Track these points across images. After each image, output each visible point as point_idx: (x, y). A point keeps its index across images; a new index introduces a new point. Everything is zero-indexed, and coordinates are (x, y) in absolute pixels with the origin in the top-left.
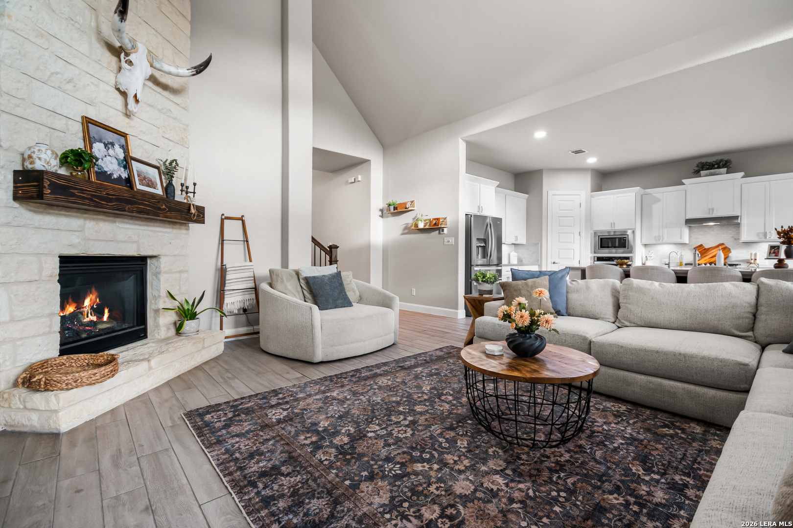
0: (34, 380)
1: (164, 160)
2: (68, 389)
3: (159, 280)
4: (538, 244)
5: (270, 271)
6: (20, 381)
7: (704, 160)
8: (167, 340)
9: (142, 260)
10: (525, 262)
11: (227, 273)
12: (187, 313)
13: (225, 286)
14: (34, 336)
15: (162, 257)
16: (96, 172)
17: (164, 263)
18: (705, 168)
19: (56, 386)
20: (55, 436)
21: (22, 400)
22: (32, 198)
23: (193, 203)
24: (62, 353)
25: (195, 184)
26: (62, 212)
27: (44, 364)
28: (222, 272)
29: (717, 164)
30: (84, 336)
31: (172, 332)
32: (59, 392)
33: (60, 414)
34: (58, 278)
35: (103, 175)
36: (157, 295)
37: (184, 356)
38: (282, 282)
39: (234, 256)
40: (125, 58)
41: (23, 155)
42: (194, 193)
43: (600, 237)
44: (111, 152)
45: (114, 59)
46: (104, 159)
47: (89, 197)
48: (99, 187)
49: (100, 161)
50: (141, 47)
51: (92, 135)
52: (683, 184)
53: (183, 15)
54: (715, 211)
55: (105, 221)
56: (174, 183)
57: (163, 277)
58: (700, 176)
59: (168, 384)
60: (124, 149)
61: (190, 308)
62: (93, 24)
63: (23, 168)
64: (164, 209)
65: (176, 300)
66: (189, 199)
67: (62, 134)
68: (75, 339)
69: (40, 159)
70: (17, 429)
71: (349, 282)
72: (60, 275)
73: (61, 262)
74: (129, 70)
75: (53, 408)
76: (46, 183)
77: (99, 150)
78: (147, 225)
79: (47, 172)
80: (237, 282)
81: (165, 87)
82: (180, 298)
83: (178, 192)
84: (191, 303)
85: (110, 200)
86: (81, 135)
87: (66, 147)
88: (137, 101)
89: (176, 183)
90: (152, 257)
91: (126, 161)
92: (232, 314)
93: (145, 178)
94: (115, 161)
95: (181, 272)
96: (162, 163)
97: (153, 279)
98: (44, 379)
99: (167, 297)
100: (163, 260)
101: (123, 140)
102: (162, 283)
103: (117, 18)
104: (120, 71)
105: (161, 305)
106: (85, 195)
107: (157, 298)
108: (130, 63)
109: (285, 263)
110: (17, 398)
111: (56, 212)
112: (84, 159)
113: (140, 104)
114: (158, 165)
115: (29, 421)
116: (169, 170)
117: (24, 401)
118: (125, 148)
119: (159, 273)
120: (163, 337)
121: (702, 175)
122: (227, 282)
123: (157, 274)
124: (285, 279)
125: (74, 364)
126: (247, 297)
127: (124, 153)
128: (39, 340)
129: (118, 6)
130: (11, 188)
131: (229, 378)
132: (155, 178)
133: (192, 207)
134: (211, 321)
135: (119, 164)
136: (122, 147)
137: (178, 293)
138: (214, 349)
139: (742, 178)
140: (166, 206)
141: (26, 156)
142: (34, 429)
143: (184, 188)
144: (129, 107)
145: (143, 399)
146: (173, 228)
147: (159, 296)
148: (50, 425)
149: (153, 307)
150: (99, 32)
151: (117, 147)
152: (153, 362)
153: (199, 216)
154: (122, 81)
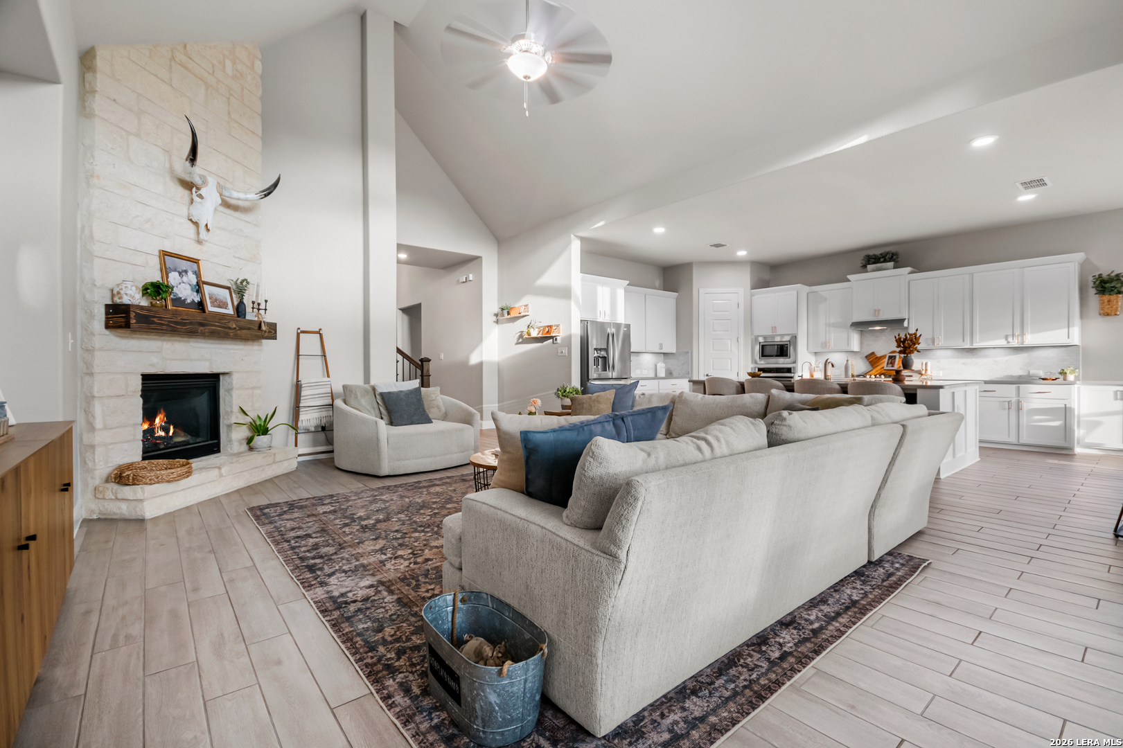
0: (124, 475)
1: (235, 280)
2: (151, 484)
3: (231, 396)
4: (688, 352)
5: (343, 386)
6: (113, 476)
7: (871, 253)
8: (239, 454)
9: (215, 378)
10: (675, 374)
11: (303, 389)
12: (260, 429)
13: (300, 403)
14: (121, 442)
15: (234, 374)
16: (172, 299)
17: (236, 380)
18: (871, 262)
19: (142, 481)
20: (141, 521)
21: (114, 491)
22: (120, 327)
23: (264, 320)
24: (144, 459)
25: (266, 301)
26: (144, 336)
27: (130, 466)
28: (298, 387)
29: (883, 257)
30: (162, 446)
31: (244, 447)
32: (144, 486)
33: (145, 503)
34: (140, 393)
35: (178, 301)
36: (229, 410)
37: (253, 468)
38: (356, 397)
39: (311, 372)
40: (196, 192)
41: (112, 290)
42: (266, 310)
43: (761, 344)
44: (185, 279)
45: (187, 192)
46: (179, 286)
47: (167, 323)
48: (175, 313)
49: (175, 289)
50: (212, 181)
51: (168, 266)
52: (849, 281)
53: (254, 133)
54: (881, 312)
55: (180, 341)
56: (245, 301)
57: (235, 393)
58: (867, 272)
59: (238, 491)
60: (196, 275)
61: (262, 424)
62: (167, 165)
63: (113, 301)
64: (235, 328)
65: (247, 415)
66: (260, 316)
67: (142, 269)
68: (154, 449)
69: (126, 294)
70: (110, 517)
71: (434, 398)
72: (142, 391)
73: (143, 379)
74: (201, 203)
75: (139, 498)
76: (132, 315)
77: (174, 279)
78: (218, 343)
79: (133, 305)
80: (312, 399)
81: (236, 208)
82: (253, 414)
83: (249, 309)
84: (263, 419)
85: (185, 324)
86: (158, 266)
87: (146, 279)
88: (208, 230)
89: (247, 301)
90: (224, 374)
91: (198, 285)
92: (307, 431)
93: (216, 300)
94: (188, 287)
95: (253, 388)
96: (233, 283)
97: (225, 395)
98: (132, 475)
99: (239, 412)
100: (235, 377)
101: (195, 266)
102: (234, 399)
103: (188, 164)
104: (192, 203)
105: (233, 420)
106: (163, 322)
107: (230, 413)
108: (200, 196)
109: (367, 378)
110: (110, 491)
111: (139, 336)
112: (162, 290)
113: (210, 232)
114: (229, 285)
115: (119, 509)
116: (240, 289)
117: (116, 493)
118: (198, 274)
119: (231, 389)
120: (235, 452)
121: (869, 270)
122: (302, 398)
123: (229, 390)
124: (359, 395)
125: (154, 468)
126: (324, 414)
127: (197, 278)
128: (126, 446)
129: (189, 155)
130: (104, 319)
131: (295, 487)
132: (226, 299)
133: (263, 324)
134: (287, 439)
135: (192, 290)
136: (195, 273)
137: (250, 409)
138: (286, 464)
139: (909, 273)
140: (236, 325)
141: (115, 292)
142: (123, 517)
143: (256, 306)
144: (201, 236)
145: (215, 501)
146: (245, 345)
147: (232, 412)
148: (136, 512)
149: (226, 422)
150: (172, 171)
151: (190, 273)
152: (224, 470)
153: (271, 332)
154: (194, 213)
